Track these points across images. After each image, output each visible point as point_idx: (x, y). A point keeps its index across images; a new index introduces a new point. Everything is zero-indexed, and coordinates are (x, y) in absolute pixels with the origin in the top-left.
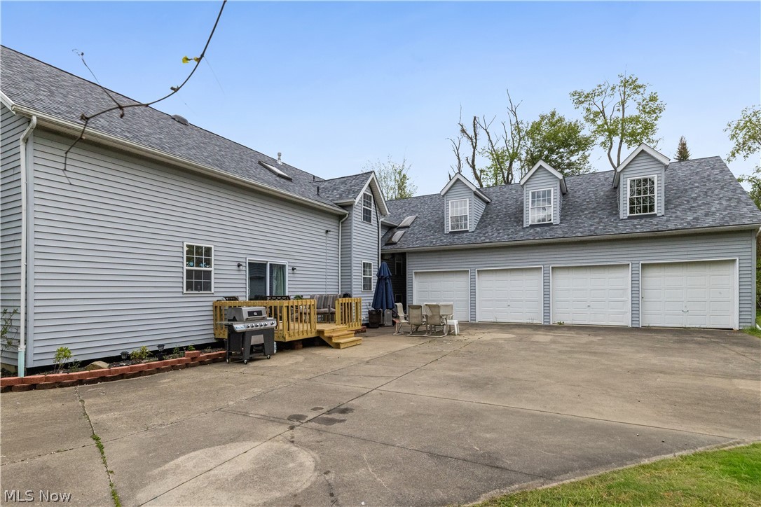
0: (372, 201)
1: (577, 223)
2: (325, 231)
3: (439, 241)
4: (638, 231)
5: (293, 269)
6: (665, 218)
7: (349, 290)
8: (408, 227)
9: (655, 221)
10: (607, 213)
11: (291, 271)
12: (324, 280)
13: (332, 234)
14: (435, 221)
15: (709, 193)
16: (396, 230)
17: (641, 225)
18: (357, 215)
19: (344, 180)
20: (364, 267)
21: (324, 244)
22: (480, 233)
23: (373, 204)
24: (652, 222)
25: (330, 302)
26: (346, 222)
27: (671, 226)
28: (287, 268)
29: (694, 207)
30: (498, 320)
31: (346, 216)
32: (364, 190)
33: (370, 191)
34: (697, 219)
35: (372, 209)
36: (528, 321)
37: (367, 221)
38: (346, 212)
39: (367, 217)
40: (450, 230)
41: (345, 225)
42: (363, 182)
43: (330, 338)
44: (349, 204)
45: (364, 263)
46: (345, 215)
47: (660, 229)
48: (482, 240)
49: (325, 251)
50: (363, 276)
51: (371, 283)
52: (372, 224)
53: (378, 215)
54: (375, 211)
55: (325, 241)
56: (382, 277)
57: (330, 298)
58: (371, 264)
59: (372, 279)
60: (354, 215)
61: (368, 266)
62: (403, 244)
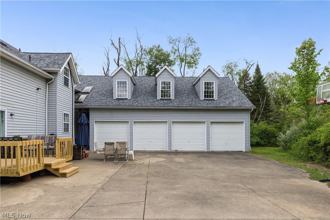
0: (69, 73)
1: (182, 100)
2: (36, 89)
3: (110, 103)
4: (210, 106)
5: (12, 115)
6: (218, 101)
7: (55, 132)
8: (88, 93)
9: (215, 102)
10: (194, 96)
11: (10, 117)
13: (42, 91)
14: (106, 91)
15: (231, 92)
16: (80, 94)
17: (210, 103)
18: (59, 80)
19: (49, 55)
20: (64, 116)
21: (36, 98)
22: (134, 100)
23: (70, 75)
24: (213, 103)
26: (52, 84)
27: (222, 105)
28: (6, 114)
29: (227, 97)
30: (145, 150)
32: (65, 65)
33: (68, 66)
34: (230, 103)
36: (161, 150)
37: (66, 85)
38: (52, 77)
39: (66, 83)
40: (117, 98)
41: (51, 86)
42: (64, 59)
43: (57, 170)
44: (55, 72)
45: (64, 114)
46: (51, 79)
47: (218, 106)
48: (136, 105)
49: (36, 103)
50: (64, 122)
51: (68, 127)
52: (69, 88)
53: (73, 83)
54: (71, 80)
55: (36, 96)
56: (82, 123)
57: (47, 138)
58: (68, 114)
59: (69, 124)
60: (58, 80)
61: (66, 116)
62: (87, 103)
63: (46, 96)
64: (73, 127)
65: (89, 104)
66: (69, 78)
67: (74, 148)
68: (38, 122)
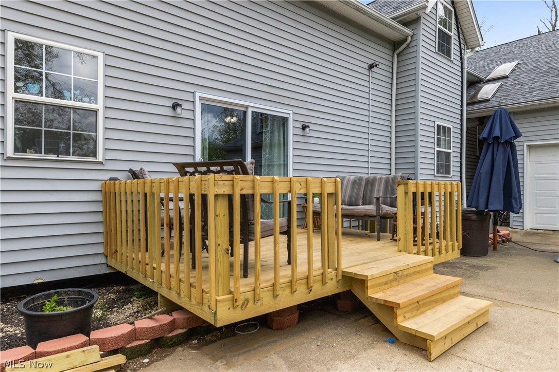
0: (453, 21)
2: (366, 66)
5: (304, 128)
7: (412, 171)
8: (506, 77)
11: (300, 132)
12: (365, 153)
13: (380, 73)
16: (481, 85)
18: (427, 38)
20: (438, 134)
21: (367, 90)
23: (454, 26)
25: (378, 191)
26: (407, 51)
28: (291, 124)
31: (406, 40)
35: (453, 34)
37: (443, 52)
38: (407, 31)
39: (444, 46)
41: (404, 57)
44: (415, 16)
45: (439, 126)
49: (366, 101)
50: (437, 149)
51: (449, 161)
52: (452, 59)
53: (462, 46)
54: (457, 38)
55: (366, 84)
56: (497, 138)
57: (380, 184)
58: (449, 129)
59: (452, 155)
60: (422, 38)
61: (444, 132)
62: (504, 99)
63: (392, 84)
64: (461, 163)
65: (511, 102)
66: (452, 34)
67: (466, 218)
68: (371, 148)
